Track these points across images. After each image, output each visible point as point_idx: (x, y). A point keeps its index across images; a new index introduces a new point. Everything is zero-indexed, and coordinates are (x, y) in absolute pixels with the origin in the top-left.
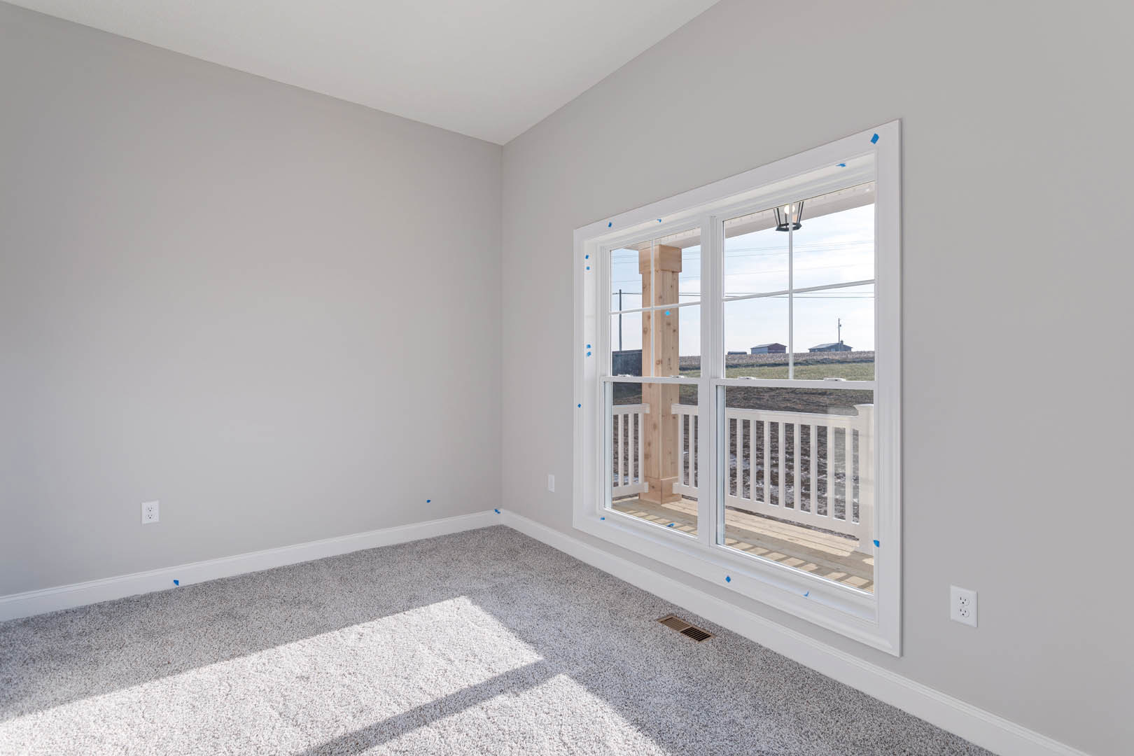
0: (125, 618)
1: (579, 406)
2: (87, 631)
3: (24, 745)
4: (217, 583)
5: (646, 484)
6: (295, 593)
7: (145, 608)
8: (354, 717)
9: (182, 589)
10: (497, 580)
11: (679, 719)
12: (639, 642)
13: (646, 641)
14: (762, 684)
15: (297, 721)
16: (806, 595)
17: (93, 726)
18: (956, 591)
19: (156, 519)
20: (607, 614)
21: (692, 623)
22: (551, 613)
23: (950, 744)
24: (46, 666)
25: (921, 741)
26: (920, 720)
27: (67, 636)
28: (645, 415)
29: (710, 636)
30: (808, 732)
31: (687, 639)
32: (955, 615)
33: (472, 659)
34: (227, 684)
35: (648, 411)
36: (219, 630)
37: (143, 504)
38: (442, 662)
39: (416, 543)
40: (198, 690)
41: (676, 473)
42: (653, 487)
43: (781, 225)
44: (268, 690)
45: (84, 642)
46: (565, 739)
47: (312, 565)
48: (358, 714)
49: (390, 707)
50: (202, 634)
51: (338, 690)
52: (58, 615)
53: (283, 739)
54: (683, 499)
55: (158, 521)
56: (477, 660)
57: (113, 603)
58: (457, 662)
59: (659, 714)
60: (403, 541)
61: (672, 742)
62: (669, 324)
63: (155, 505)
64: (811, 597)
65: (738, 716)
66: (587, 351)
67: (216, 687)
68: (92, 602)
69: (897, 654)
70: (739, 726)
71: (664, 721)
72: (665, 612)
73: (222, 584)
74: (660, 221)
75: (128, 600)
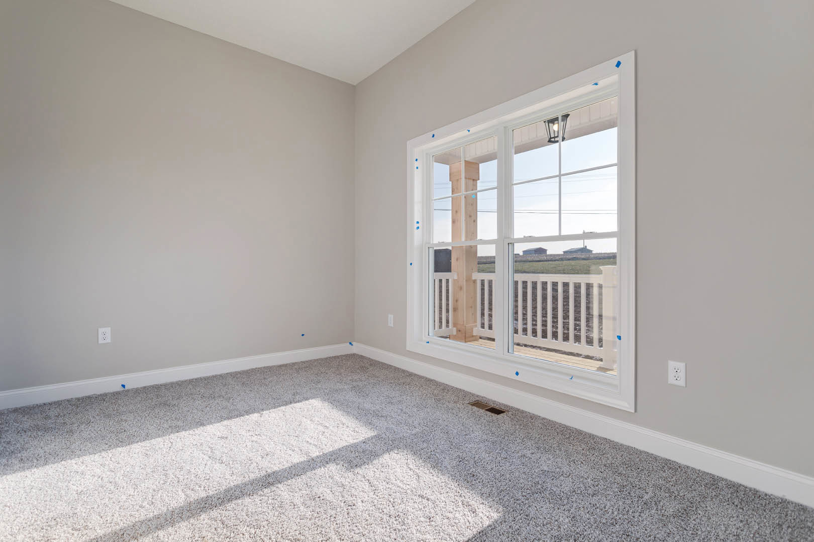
0: (88, 407)
1: (411, 264)
2: (62, 414)
3: (26, 476)
4: (153, 387)
5: (455, 329)
6: (211, 392)
7: (102, 402)
8: (263, 458)
9: (128, 391)
10: (355, 384)
11: (487, 455)
12: (457, 415)
13: (462, 415)
14: (542, 436)
15: (222, 461)
16: (571, 379)
17: (76, 466)
18: (672, 364)
19: (109, 340)
20: (433, 401)
21: (492, 406)
22: (394, 401)
23: (668, 464)
24: (35, 434)
25: (649, 463)
26: (648, 453)
27: (47, 417)
28: (454, 280)
29: (504, 412)
30: (574, 460)
31: (488, 413)
32: (671, 380)
33: (341, 426)
34: (169, 442)
35: (456, 278)
36: (158, 412)
37: (99, 329)
38: (321, 428)
39: (294, 364)
40: (148, 445)
41: (475, 321)
42: (460, 331)
43: (551, 138)
44: (199, 444)
45: (60, 420)
46: (411, 466)
47: (221, 377)
48: (265, 456)
49: (287, 452)
50: (147, 415)
51: (249, 444)
52: (38, 406)
53: (214, 470)
54: (480, 340)
55: (110, 341)
56: (345, 426)
57: (78, 399)
58: (331, 428)
59: (473, 453)
60: (285, 362)
61: (484, 467)
62: (470, 216)
63: (108, 330)
64: (574, 379)
65: (528, 453)
66: (416, 225)
67: (162, 443)
68: (64, 398)
69: (633, 411)
70: (528, 458)
71: (477, 456)
72: (473, 400)
73: (157, 388)
74: (469, 131)
75: (89, 397)
